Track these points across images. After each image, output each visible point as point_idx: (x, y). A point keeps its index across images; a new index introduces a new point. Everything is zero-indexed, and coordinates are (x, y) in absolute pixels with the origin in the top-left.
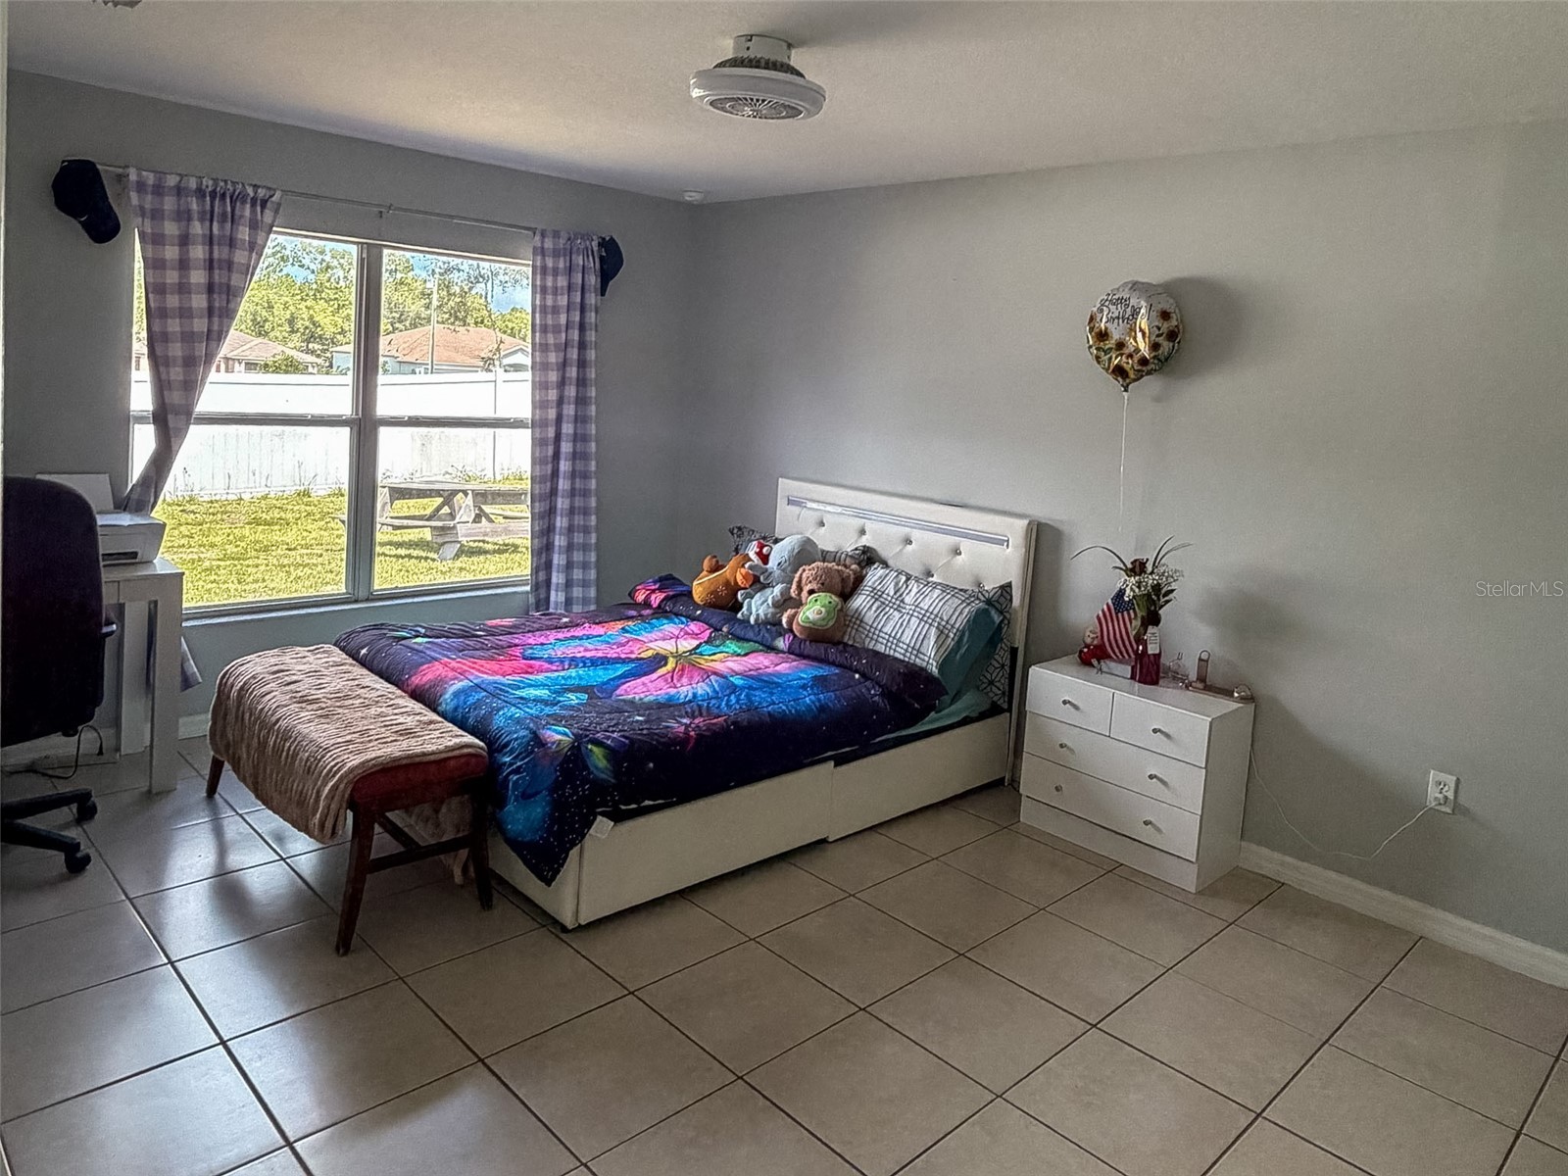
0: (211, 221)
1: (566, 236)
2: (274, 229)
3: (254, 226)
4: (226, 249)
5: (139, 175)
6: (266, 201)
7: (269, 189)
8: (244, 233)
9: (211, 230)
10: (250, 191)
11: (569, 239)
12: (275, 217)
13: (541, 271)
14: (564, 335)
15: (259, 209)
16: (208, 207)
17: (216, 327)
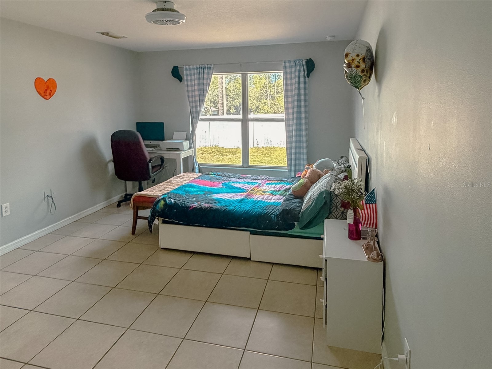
0: (199, 74)
1: (293, 61)
2: (213, 74)
3: (208, 74)
4: (202, 80)
5: (185, 67)
6: (211, 67)
7: (210, 64)
8: (206, 76)
9: (199, 76)
10: (206, 66)
11: (294, 62)
12: (213, 71)
13: (285, 73)
14: (294, 92)
15: (209, 70)
16: (198, 71)
17: (201, 99)
